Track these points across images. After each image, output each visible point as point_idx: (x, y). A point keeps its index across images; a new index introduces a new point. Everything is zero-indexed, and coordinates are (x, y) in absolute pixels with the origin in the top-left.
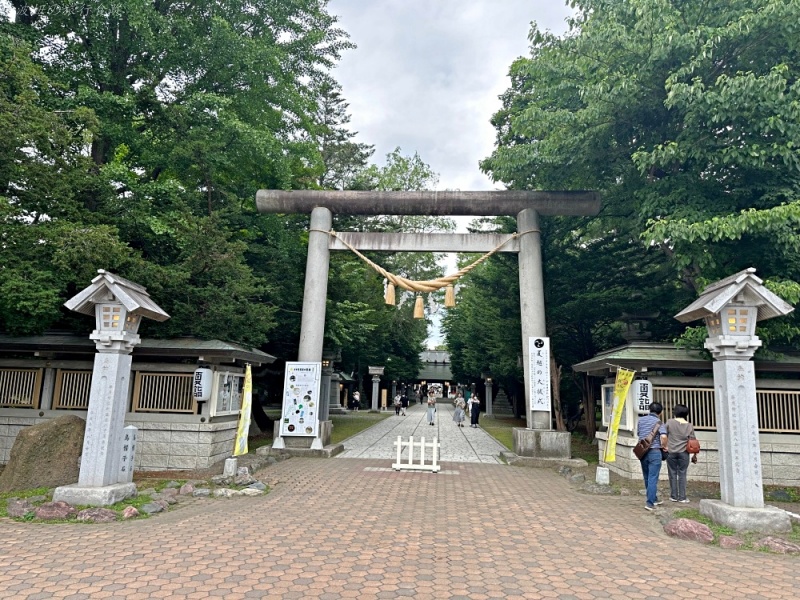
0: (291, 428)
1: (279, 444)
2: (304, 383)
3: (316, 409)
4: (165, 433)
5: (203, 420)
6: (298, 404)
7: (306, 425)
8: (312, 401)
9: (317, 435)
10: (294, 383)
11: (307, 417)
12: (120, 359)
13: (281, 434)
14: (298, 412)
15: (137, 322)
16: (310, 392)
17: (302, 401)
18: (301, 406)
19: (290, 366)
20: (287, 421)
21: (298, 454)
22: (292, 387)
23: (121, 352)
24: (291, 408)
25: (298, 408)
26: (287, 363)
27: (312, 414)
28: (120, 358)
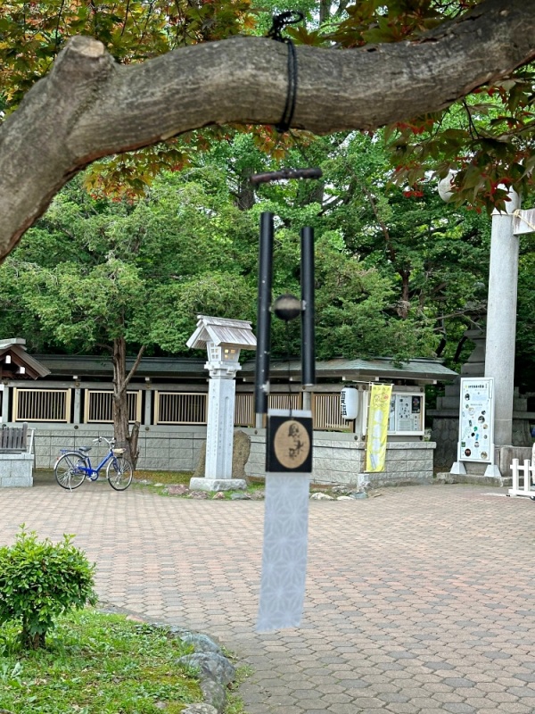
0: (468, 453)
1: (456, 469)
2: (477, 402)
3: (490, 432)
4: (328, 449)
5: (356, 438)
6: (473, 426)
7: (480, 450)
8: (485, 423)
9: (492, 461)
10: (469, 402)
11: (481, 441)
12: (222, 384)
13: (459, 459)
14: (473, 435)
15: (236, 352)
16: (483, 413)
17: (477, 423)
18: (476, 428)
19: (466, 383)
20: (463, 444)
21: (472, 482)
22: (467, 406)
23: (222, 377)
24: (466, 430)
25: (473, 431)
26: (462, 379)
27: (486, 437)
28: (221, 382)
